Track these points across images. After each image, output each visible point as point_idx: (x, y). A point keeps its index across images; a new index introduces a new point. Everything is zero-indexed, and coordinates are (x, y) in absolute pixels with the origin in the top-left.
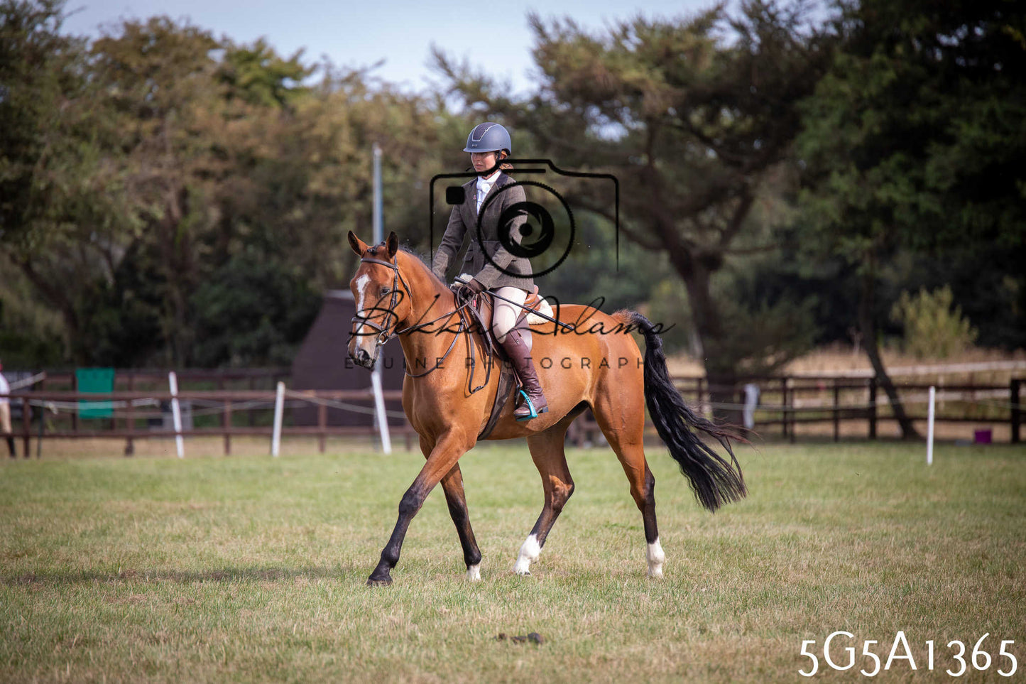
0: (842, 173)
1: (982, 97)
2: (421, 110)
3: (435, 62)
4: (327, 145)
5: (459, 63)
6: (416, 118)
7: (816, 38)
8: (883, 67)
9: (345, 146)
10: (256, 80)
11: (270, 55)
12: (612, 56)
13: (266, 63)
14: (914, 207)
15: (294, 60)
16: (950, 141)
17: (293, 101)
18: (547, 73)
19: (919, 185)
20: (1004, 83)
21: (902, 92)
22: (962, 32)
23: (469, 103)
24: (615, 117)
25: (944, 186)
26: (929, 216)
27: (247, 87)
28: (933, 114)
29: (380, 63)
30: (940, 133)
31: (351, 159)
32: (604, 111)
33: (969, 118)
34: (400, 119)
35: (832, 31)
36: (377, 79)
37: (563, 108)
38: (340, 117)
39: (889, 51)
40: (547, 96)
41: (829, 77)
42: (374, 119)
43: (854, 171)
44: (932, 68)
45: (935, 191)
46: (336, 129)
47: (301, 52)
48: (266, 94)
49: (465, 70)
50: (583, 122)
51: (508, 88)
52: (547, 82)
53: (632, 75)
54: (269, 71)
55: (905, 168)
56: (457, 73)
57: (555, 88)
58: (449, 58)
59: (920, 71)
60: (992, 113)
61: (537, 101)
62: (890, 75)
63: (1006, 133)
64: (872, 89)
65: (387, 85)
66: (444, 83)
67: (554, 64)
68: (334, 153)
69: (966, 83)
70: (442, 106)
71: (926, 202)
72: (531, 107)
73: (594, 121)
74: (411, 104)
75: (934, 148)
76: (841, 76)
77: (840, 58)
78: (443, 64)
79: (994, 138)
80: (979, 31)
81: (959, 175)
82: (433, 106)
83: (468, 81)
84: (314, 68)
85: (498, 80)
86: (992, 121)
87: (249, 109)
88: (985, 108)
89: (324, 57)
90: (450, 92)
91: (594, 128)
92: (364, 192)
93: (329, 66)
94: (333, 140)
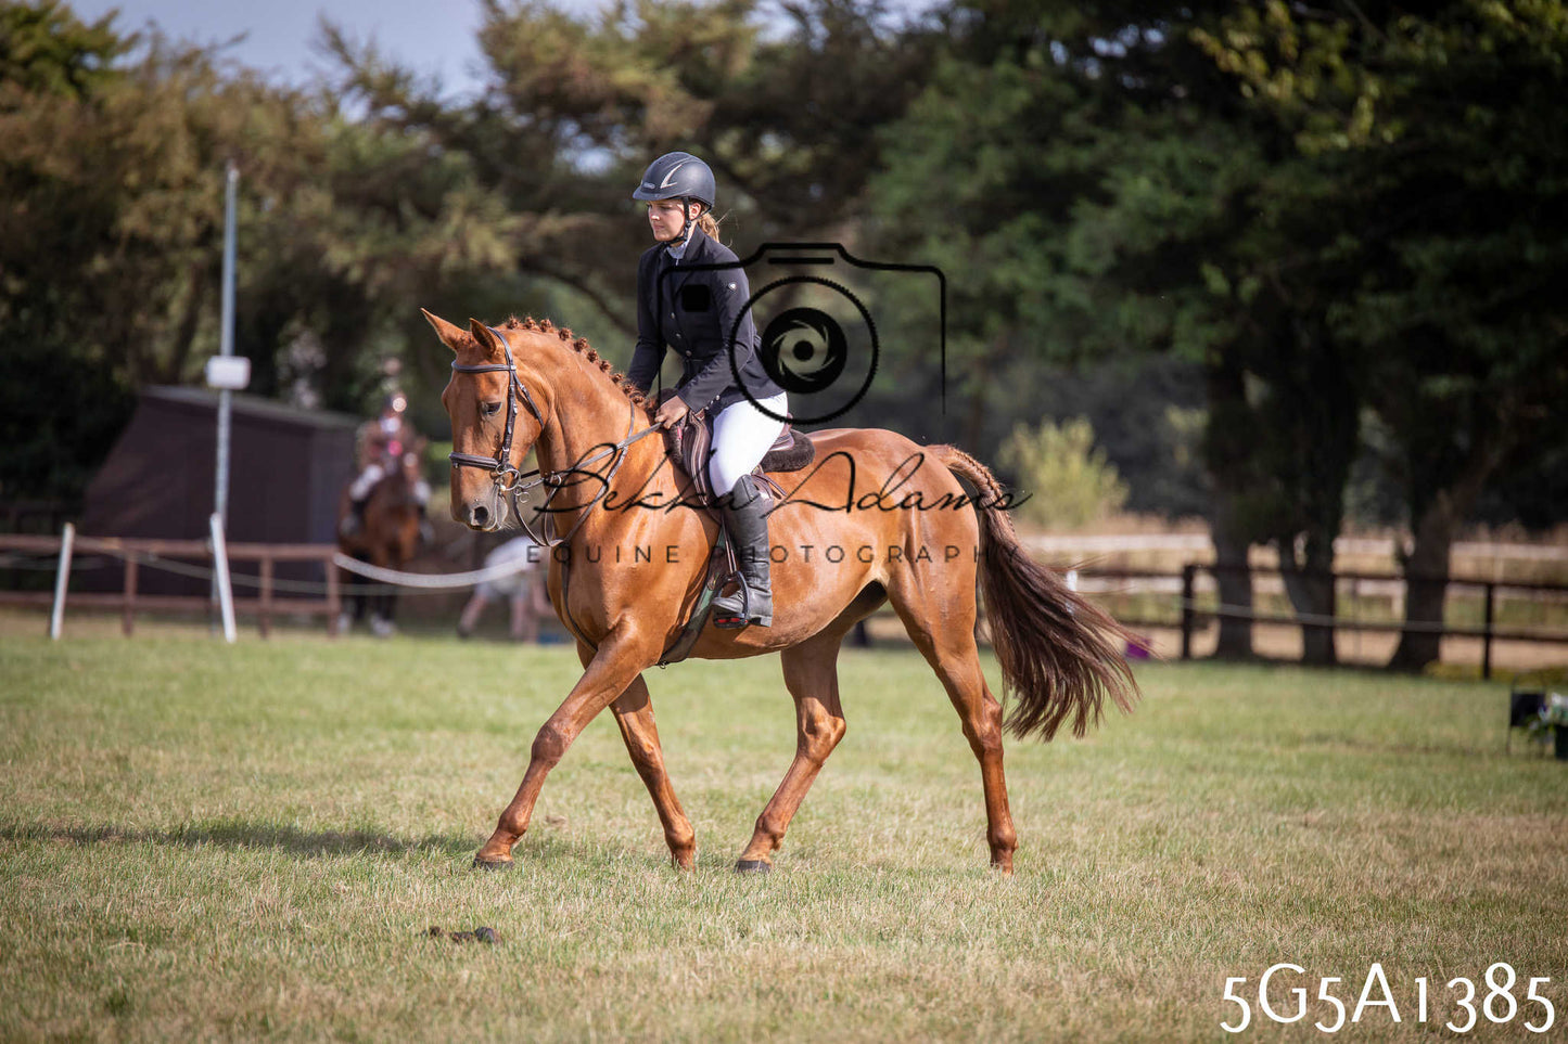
0: (945, 239)
1: (1156, 136)
2: (302, 114)
3: (324, 41)
4: (151, 161)
5: (363, 43)
6: (292, 125)
7: (911, 36)
8: (1011, 82)
9: (181, 161)
10: (41, 53)
11: (65, 15)
12: (599, 46)
13: (57, 29)
14: (1050, 296)
15: (102, 25)
16: (1106, 200)
17: (98, 89)
18: (500, 66)
19: (1058, 264)
20: (1190, 115)
21: (1040, 123)
22: (1130, 35)
23: (376, 106)
24: (601, 140)
25: (1097, 267)
26: (1073, 311)
27: (26, 64)
28: (1084, 158)
29: (238, 39)
30: (1092, 187)
31: (188, 183)
32: (584, 130)
33: (1136, 165)
34: (266, 124)
35: (935, 24)
36: (231, 62)
37: (520, 122)
38: (172, 115)
39: (1020, 60)
40: (497, 101)
41: (931, 96)
42: (227, 122)
43: (964, 239)
44: (1084, 89)
45: (1082, 274)
46: (167, 134)
47: (113, 15)
48: (56, 78)
49: (370, 54)
50: (552, 143)
51: (438, 86)
52: (498, 80)
53: (629, 76)
54: (61, 40)
55: (1038, 237)
56: (360, 61)
57: (511, 92)
58: (346, 36)
59: (1066, 92)
60: (1171, 163)
61: (483, 111)
62: (1021, 97)
63: (1190, 193)
64: (995, 116)
65: (247, 73)
66: (339, 75)
67: (509, 55)
68: (162, 173)
69: (1133, 112)
70: (334, 110)
71: (1071, 291)
72: (470, 118)
73: (566, 145)
74: (287, 102)
75: (1084, 209)
76: (947, 92)
77: (948, 67)
78: (336, 43)
79: (1171, 201)
80: (1155, 36)
81: (1120, 252)
82: (320, 107)
83: (375, 73)
84: (134, 40)
85: (421, 74)
86: (1172, 175)
87: (29, 98)
88: (1159, 151)
89: (151, 23)
90: (348, 88)
91: (566, 155)
92: (209, 235)
93: (157, 39)
94: (161, 154)
